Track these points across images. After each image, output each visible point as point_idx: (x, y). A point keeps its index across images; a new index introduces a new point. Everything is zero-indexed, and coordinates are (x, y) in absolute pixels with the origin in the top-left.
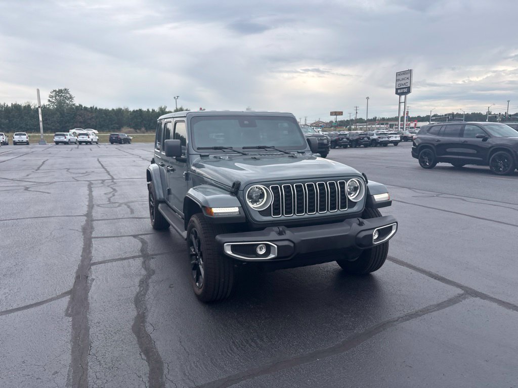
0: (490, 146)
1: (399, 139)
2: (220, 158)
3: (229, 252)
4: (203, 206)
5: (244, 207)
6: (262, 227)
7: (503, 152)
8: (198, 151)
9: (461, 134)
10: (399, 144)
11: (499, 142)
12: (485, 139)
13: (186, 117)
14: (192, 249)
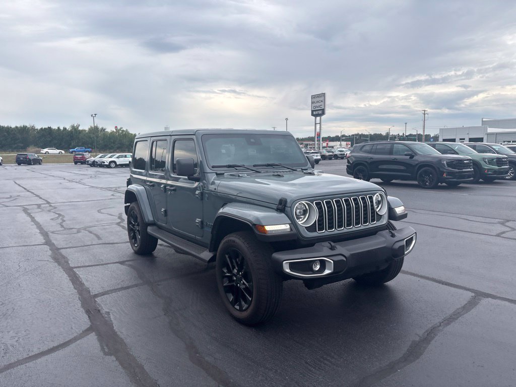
0: (417, 162)
1: (319, 157)
2: (239, 176)
3: (288, 270)
7: (427, 168)
8: (213, 169)
9: (391, 152)
10: (320, 162)
11: (423, 159)
12: (412, 157)
13: (194, 135)
14: (225, 271)
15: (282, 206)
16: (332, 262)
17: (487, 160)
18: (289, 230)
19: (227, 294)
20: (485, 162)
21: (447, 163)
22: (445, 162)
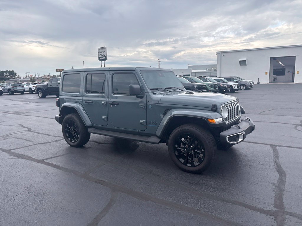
3: (228, 141)
4: (207, 119)
5: (222, 117)
8: (151, 90)
13: (135, 70)
14: (177, 146)
15: (214, 108)
16: (243, 135)
18: (222, 121)
20: (209, 86)
22: (195, 87)
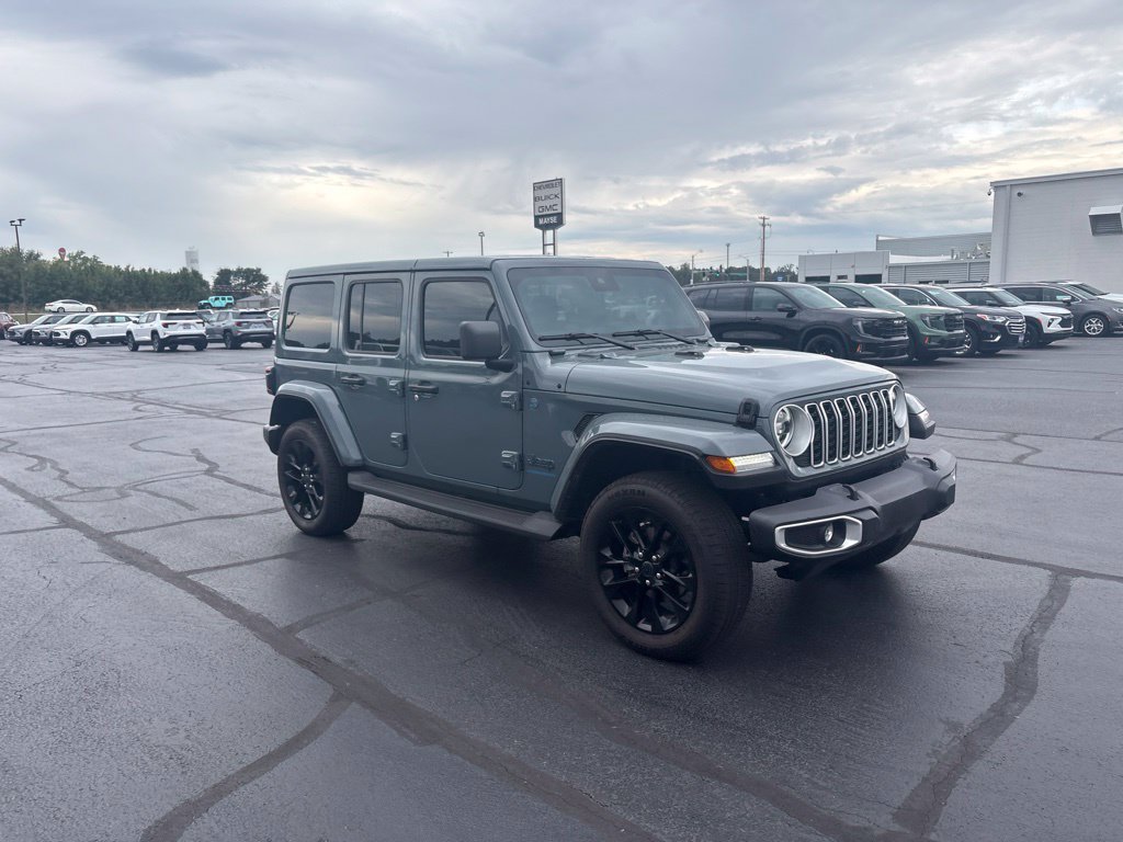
0: (802, 325)
2: (602, 357)
3: (783, 545)
4: (705, 456)
5: (776, 451)
6: (807, 489)
7: (822, 336)
9: (748, 304)
12: (792, 313)
13: (490, 270)
14: (608, 553)
15: (749, 416)
16: (860, 523)
17: (927, 319)
18: (771, 465)
19: (615, 602)
20: (925, 322)
21: (863, 325)
22: (860, 324)
